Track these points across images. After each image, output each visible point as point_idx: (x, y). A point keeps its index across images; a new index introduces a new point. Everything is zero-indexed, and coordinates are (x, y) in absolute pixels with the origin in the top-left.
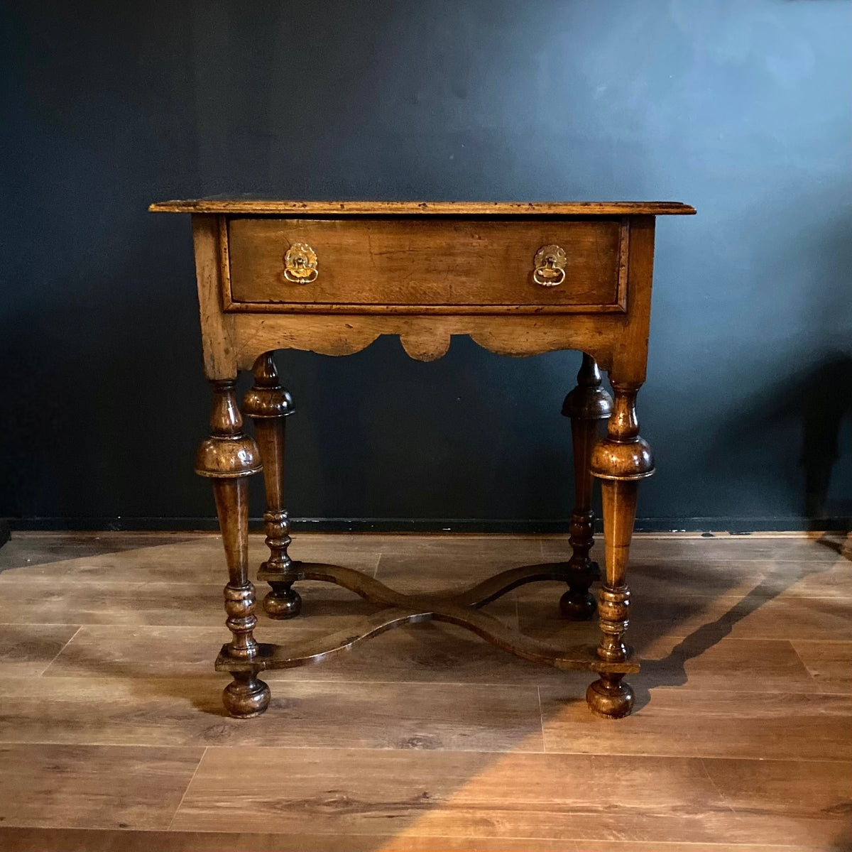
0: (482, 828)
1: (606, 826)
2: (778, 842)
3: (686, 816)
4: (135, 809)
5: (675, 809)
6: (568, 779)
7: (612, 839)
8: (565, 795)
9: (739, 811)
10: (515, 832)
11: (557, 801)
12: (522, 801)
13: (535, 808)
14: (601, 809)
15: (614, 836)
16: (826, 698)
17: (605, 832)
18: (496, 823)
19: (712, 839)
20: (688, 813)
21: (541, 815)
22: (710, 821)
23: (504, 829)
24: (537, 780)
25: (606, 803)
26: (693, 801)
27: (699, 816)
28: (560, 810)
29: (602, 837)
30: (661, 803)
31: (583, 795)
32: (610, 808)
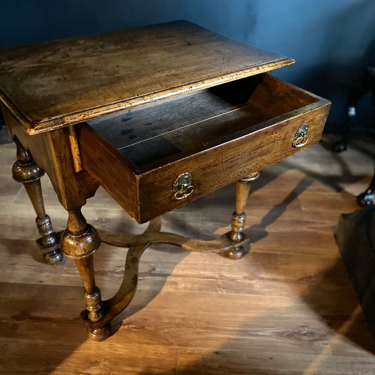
0: (173, 286)
1: (219, 286)
2: (281, 295)
3: (248, 282)
4: (46, 274)
5: (245, 278)
6: (207, 262)
7: (220, 292)
8: (205, 270)
9: (268, 279)
10: (185, 288)
11: (202, 273)
12: (189, 273)
13: (193, 276)
14: (218, 277)
15: (221, 291)
16: (307, 222)
17: (218, 289)
18: (179, 283)
19: (257, 293)
20: (249, 280)
21: (196, 280)
22: (257, 284)
23: (181, 286)
24: (195, 262)
25: (220, 274)
26: (252, 274)
27: (253, 282)
28: (203, 278)
29: (216, 291)
30: (239, 275)
31: (212, 270)
32: (221, 277)
